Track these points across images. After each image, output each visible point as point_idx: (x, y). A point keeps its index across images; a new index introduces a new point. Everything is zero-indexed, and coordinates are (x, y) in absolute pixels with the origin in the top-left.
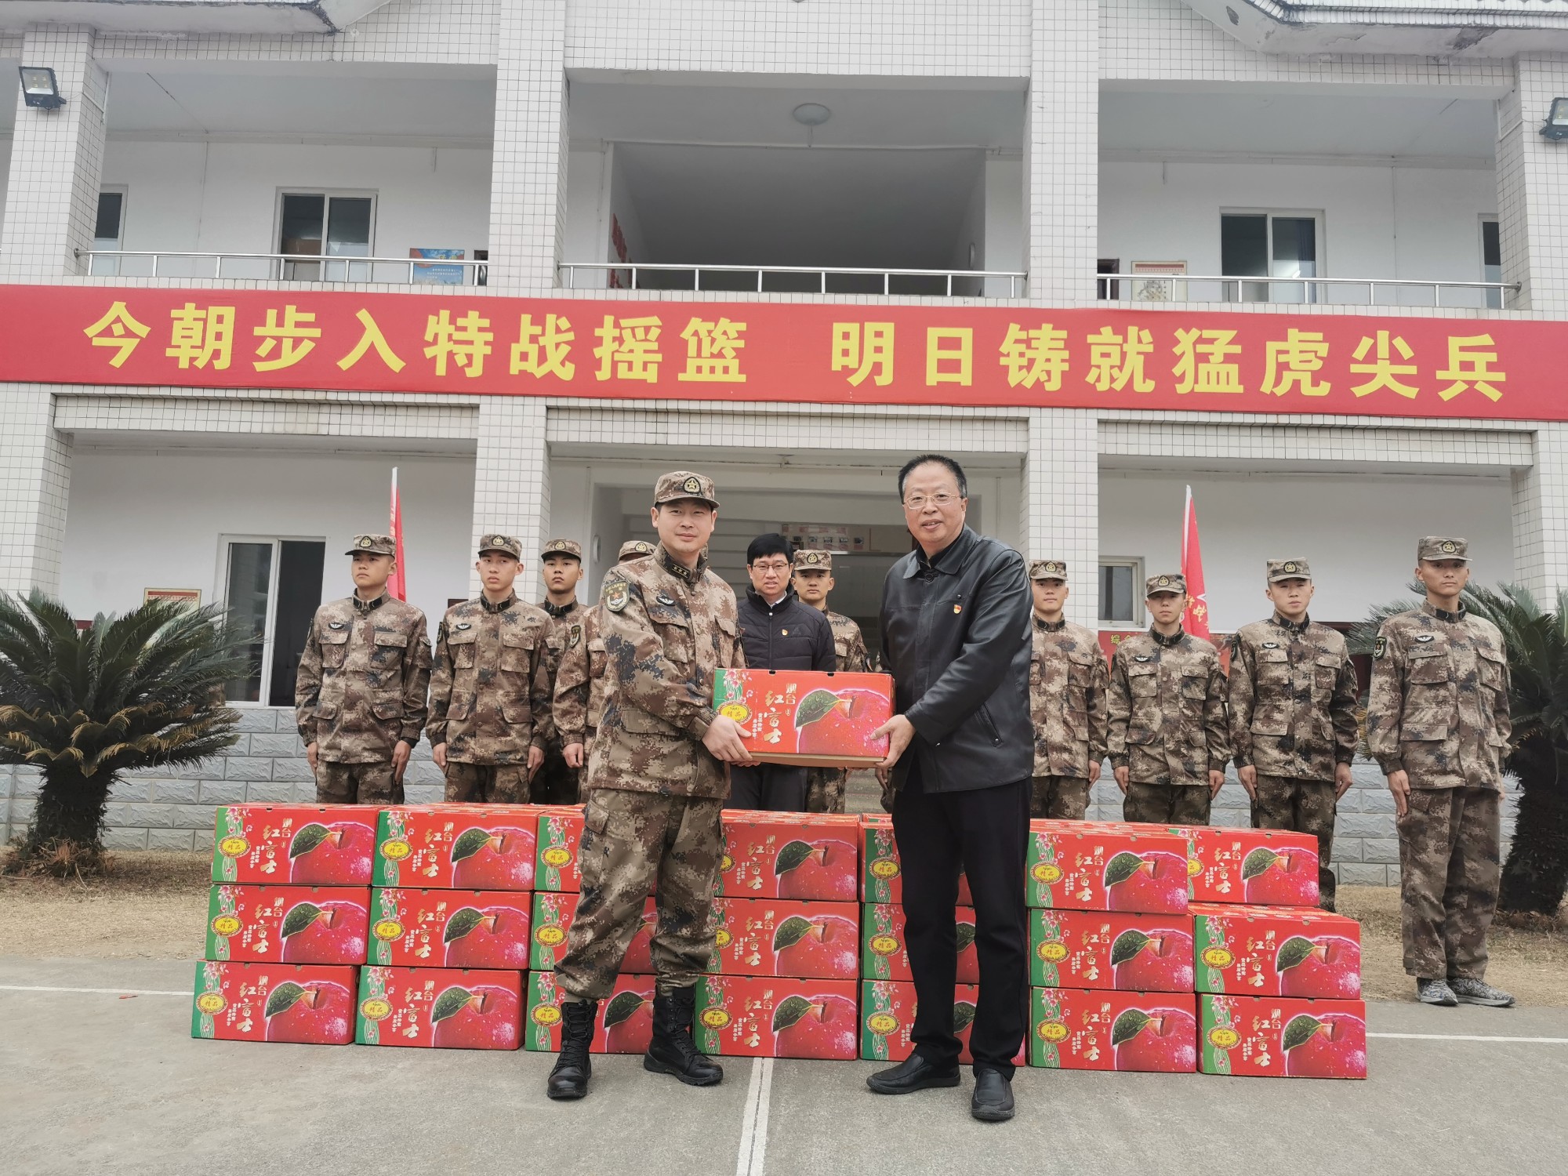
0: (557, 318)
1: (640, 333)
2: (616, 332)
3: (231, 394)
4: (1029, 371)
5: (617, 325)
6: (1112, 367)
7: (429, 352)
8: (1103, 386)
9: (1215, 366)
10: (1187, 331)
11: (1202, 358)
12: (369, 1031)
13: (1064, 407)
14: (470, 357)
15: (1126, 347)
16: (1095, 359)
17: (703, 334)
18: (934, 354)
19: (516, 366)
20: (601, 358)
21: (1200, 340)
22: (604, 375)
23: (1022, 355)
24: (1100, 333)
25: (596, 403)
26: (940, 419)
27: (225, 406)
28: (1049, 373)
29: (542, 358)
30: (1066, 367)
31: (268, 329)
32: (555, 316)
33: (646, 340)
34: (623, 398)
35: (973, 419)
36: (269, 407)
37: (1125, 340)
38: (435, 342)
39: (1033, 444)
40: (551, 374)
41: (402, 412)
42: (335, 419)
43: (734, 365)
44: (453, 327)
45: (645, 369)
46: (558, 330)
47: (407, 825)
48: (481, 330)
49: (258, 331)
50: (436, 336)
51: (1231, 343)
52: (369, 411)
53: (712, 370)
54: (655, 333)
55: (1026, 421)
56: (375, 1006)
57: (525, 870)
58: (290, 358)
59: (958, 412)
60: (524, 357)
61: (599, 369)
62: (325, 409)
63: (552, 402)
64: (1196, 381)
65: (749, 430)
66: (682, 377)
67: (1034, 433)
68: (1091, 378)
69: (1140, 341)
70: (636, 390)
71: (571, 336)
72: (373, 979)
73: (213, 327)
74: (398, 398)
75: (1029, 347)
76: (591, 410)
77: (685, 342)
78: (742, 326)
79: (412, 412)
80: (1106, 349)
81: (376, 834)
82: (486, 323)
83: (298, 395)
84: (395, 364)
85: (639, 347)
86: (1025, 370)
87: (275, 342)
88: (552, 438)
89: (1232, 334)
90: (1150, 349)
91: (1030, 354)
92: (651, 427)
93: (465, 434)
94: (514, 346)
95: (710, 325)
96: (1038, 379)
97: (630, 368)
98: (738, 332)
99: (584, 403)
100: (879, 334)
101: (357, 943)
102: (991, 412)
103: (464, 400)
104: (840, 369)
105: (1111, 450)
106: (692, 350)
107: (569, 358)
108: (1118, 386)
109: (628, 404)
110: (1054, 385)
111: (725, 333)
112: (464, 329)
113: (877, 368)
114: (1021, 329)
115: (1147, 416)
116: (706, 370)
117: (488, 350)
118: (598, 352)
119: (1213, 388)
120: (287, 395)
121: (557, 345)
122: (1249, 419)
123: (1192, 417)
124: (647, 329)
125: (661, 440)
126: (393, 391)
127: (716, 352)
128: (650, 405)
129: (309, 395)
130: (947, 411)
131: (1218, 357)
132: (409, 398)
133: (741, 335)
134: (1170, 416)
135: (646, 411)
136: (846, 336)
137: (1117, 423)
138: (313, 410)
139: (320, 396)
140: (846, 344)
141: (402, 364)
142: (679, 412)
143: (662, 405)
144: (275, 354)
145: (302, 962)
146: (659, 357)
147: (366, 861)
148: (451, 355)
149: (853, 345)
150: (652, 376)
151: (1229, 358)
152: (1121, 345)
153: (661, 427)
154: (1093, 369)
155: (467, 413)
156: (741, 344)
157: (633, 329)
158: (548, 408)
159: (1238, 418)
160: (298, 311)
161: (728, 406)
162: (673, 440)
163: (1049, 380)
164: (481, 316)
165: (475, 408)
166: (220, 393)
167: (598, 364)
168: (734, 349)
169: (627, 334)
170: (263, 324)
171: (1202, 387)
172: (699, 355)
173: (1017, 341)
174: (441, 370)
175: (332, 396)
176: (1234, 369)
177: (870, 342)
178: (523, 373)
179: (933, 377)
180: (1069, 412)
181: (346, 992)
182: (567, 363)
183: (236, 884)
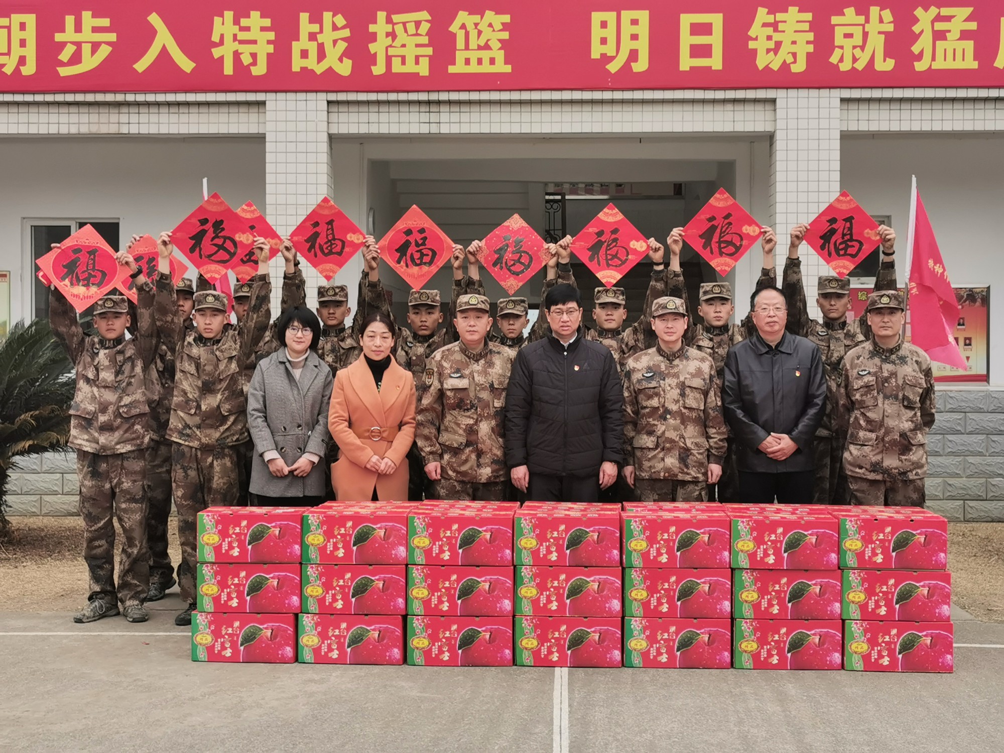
0: (334, 16)
1: (411, 28)
2: (389, 28)
3: (39, 98)
4: (776, 54)
5: (389, 21)
6: (854, 47)
7: (216, 53)
8: (845, 67)
9: (952, 43)
10: (926, 9)
11: (939, 36)
12: (307, 655)
13: (809, 88)
14: (254, 56)
15: (868, 28)
16: (839, 40)
17: (470, 27)
18: (686, 40)
19: (297, 64)
20: (376, 54)
21: (939, 18)
22: (379, 69)
23: (769, 38)
24: (843, 14)
25: (373, 97)
26: (693, 101)
27: (33, 109)
28: (794, 55)
29: (322, 55)
30: (811, 48)
31: (68, 35)
32: (331, 14)
33: (417, 35)
34: (398, 91)
35: (724, 101)
36: (73, 109)
37: (867, 21)
38: (221, 42)
39: (780, 124)
40: (330, 69)
41: (194, 110)
42: (134, 118)
43: (500, 56)
44: (237, 27)
45: (417, 63)
46: (335, 28)
47: (322, 523)
48: (263, 29)
49: (59, 37)
50: (222, 36)
51: (968, 19)
52: (164, 110)
53: (480, 61)
54: (425, 27)
55: (773, 101)
56: (309, 639)
57: (402, 551)
58: (89, 62)
59: (710, 95)
60: (304, 54)
61: (375, 64)
62: (125, 110)
63: (332, 97)
64: (934, 59)
65: (516, 117)
66: (452, 69)
67: (780, 113)
68: (834, 59)
69: (881, 21)
70: (409, 82)
71: (346, 33)
72: (306, 621)
73: (17, 35)
74: (191, 97)
75: (776, 30)
76: (368, 103)
77: (454, 36)
78: (507, 18)
79: (204, 109)
80: (848, 30)
81: (302, 529)
82: (267, 22)
83: (100, 97)
84: (186, 65)
85: (411, 42)
86: (772, 53)
87: (75, 48)
88: (334, 130)
89: (969, 11)
90: (890, 28)
91: (777, 37)
92: (424, 117)
93: (253, 129)
94: (294, 44)
95: (476, 18)
96: (785, 61)
97: (403, 63)
98: (503, 24)
99: (362, 97)
100: (635, 22)
101: (295, 600)
102: (740, 94)
103: (251, 97)
104: (598, 57)
105: (853, 127)
106: (460, 43)
107: (346, 54)
108: (860, 66)
109: (403, 97)
110: (799, 67)
111: (490, 25)
112: (247, 29)
113: (634, 55)
114: (768, 13)
115: (887, 93)
116: (474, 62)
117: (271, 49)
118: (373, 48)
119: (950, 65)
120: (90, 97)
121: (335, 42)
122: (983, 93)
123: (930, 93)
124: (418, 24)
125: (434, 129)
126: (186, 91)
127: (482, 44)
128: (423, 96)
129: (110, 97)
130: (699, 94)
131: (954, 35)
132: (201, 97)
133: (505, 27)
134: (909, 93)
135: (419, 102)
136: (604, 25)
137: (859, 100)
138: (114, 110)
139: (120, 97)
140: (604, 33)
141: (193, 65)
142: (450, 102)
143: (434, 96)
144: (76, 59)
145: (261, 612)
146: (429, 51)
147: (297, 547)
148: (237, 55)
149: (610, 33)
150: (423, 69)
151: (965, 35)
152: (863, 26)
153: (434, 117)
154: (837, 49)
155: (254, 109)
156: (505, 35)
157: (404, 24)
158: (329, 102)
159: (973, 93)
160: (94, 16)
161: (495, 96)
162: (445, 129)
163: (795, 62)
164: (262, 16)
165: (262, 104)
166: (29, 98)
167: (373, 59)
168: (500, 41)
169: (399, 29)
170: (63, 30)
171: (939, 65)
172: (467, 47)
173: (765, 25)
174: (228, 69)
175: (130, 97)
176: (969, 45)
177: (627, 29)
178: (304, 69)
179: (686, 63)
180: (814, 93)
181: (291, 630)
182: (345, 59)
183: (213, 563)
